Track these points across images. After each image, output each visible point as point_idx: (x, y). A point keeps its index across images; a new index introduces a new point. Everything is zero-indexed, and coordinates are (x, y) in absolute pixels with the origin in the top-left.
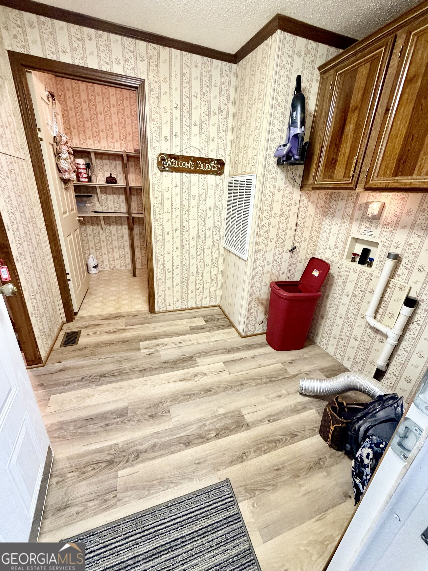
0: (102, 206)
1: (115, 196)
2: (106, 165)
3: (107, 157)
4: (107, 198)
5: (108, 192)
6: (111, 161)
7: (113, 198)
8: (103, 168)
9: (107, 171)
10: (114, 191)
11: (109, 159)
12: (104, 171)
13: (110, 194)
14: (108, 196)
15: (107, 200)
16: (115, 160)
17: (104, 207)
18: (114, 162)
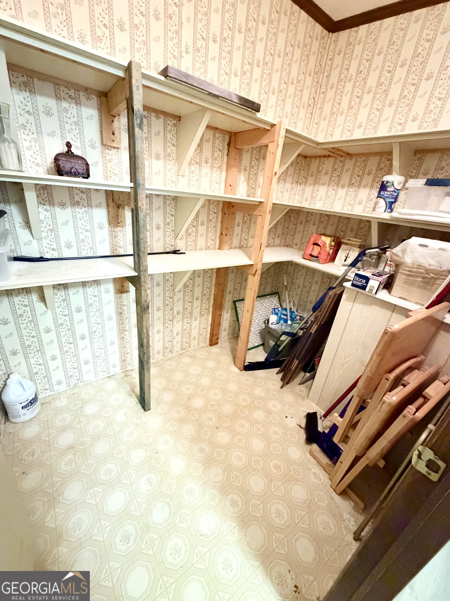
0: (40, 239)
1: (80, 211)
2: (49, 114)
3: (50, 87)
4: (54, 217)
5: (57, 198)
6: (65, 104)
7: (74, 217)
8: (38, 125)
9: (52, 134)
10: (77, 198)
11: (58, 98)
12: (39, 132)
13: (63, 205)
14: (58, 210)
15: (55, 223)
16: (78, 103)
17: (45, 242)
18: (72, 109)
